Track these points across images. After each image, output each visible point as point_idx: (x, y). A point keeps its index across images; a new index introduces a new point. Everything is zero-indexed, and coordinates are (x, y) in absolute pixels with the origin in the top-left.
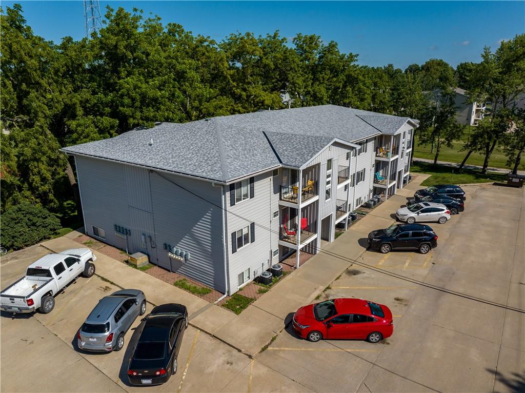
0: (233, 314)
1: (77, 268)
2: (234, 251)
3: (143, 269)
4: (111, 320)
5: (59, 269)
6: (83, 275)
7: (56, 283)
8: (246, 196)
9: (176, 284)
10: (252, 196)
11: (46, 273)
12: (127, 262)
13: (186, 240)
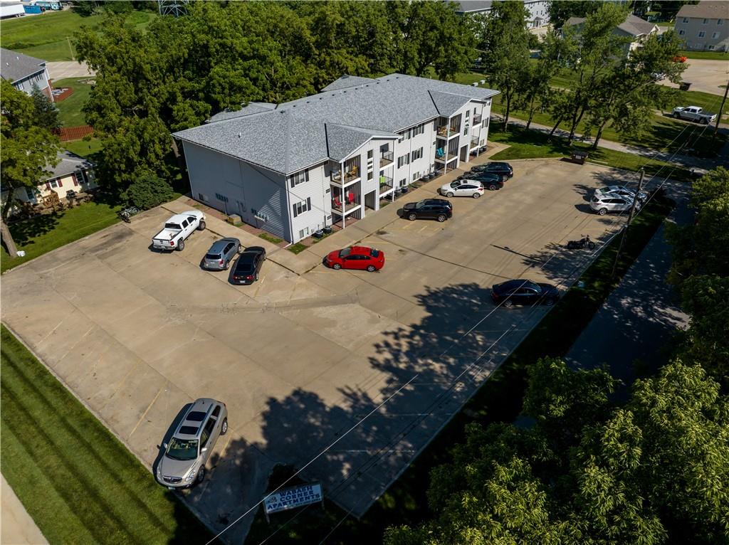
0: (294, 254)
1: (195, 224)
2: (295, 216)
3: (238, 226)
4: (222, 253)
5: (185, 224)
6: (199, 229)
7: (184, 233)
8: (303, 180)
9: (260, 236)
10: (307, 180)
11: (178, 226)
12: (226, 221)
13: (265, 207)
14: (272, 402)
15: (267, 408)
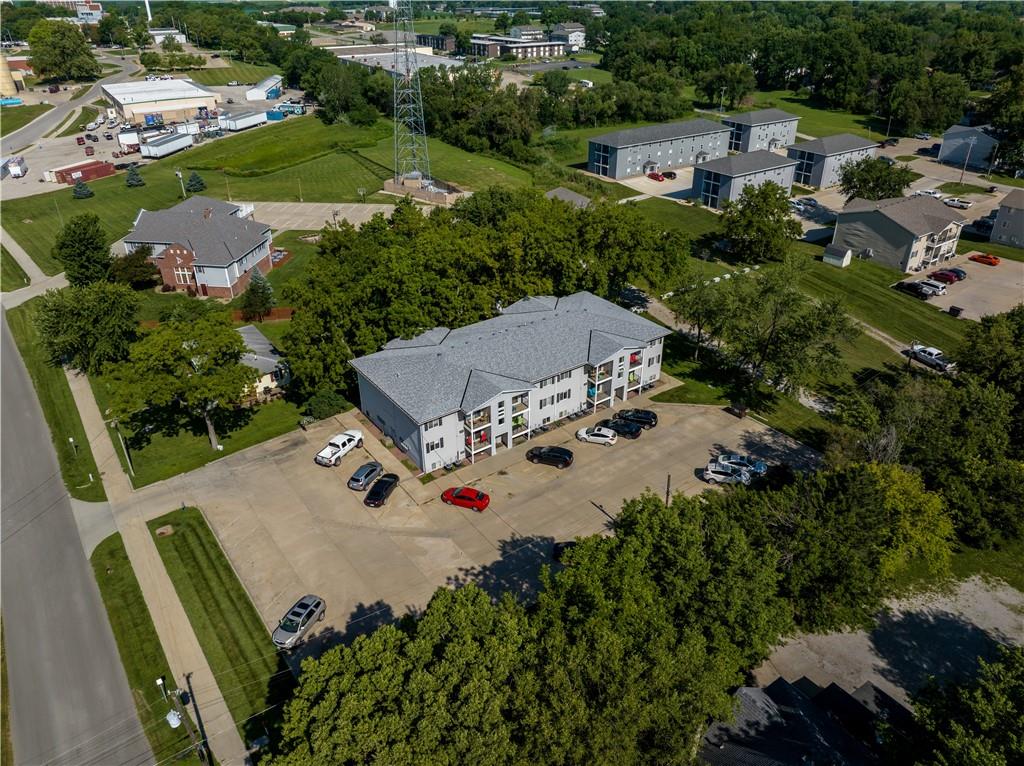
0: (421, 484)
1: (353, 444)
2: (428, 452)
3: (389, 448)
4: (363, 477)
5: (344, 445)
6: (357, 446)
7: (342, 452)
8: (436, 425)
9: (402, 462)
10: (441, 424)
11: (338, 446)
12: (381, 441)
13: (408, 439)
14: (360, 607)
15: (355, 610)
